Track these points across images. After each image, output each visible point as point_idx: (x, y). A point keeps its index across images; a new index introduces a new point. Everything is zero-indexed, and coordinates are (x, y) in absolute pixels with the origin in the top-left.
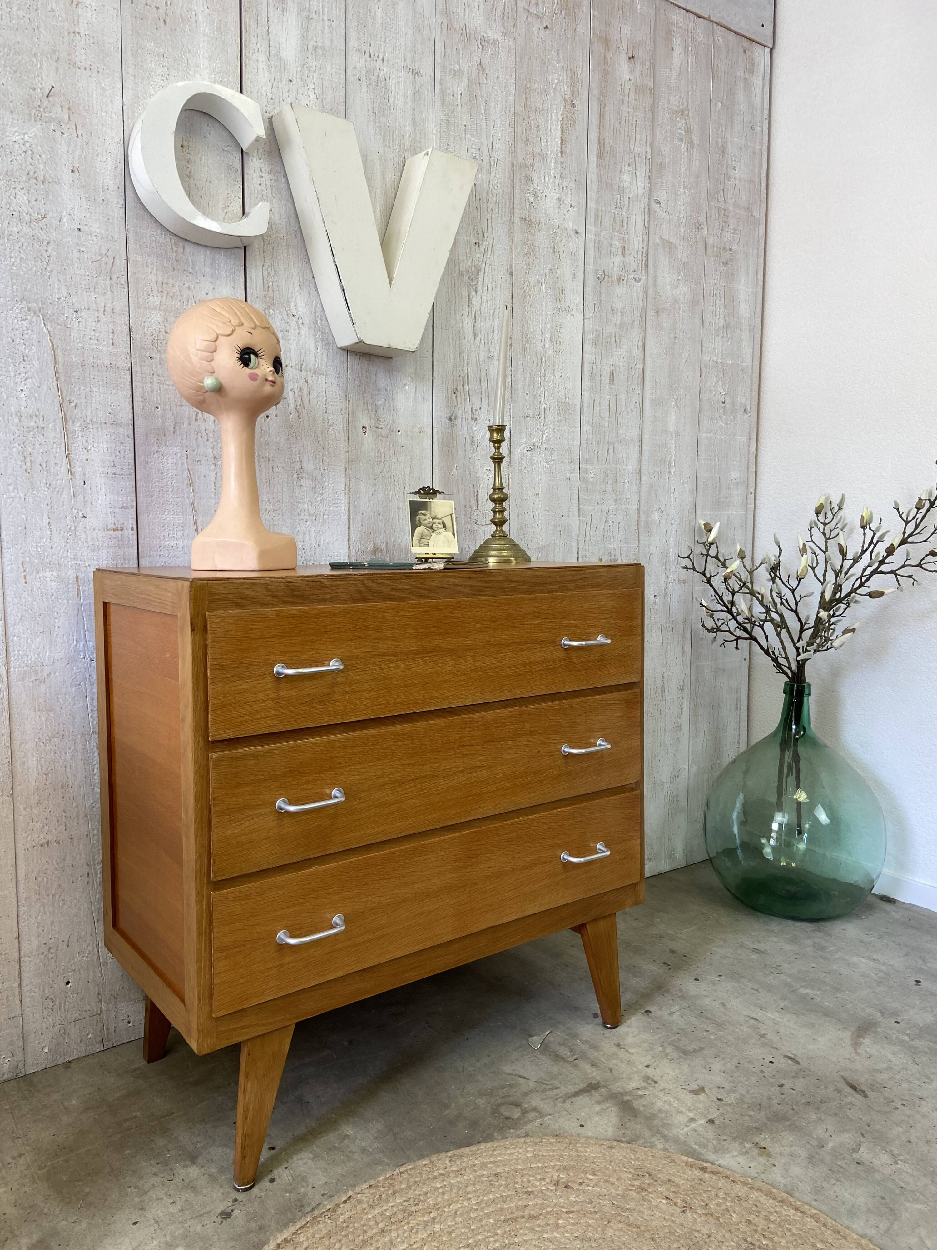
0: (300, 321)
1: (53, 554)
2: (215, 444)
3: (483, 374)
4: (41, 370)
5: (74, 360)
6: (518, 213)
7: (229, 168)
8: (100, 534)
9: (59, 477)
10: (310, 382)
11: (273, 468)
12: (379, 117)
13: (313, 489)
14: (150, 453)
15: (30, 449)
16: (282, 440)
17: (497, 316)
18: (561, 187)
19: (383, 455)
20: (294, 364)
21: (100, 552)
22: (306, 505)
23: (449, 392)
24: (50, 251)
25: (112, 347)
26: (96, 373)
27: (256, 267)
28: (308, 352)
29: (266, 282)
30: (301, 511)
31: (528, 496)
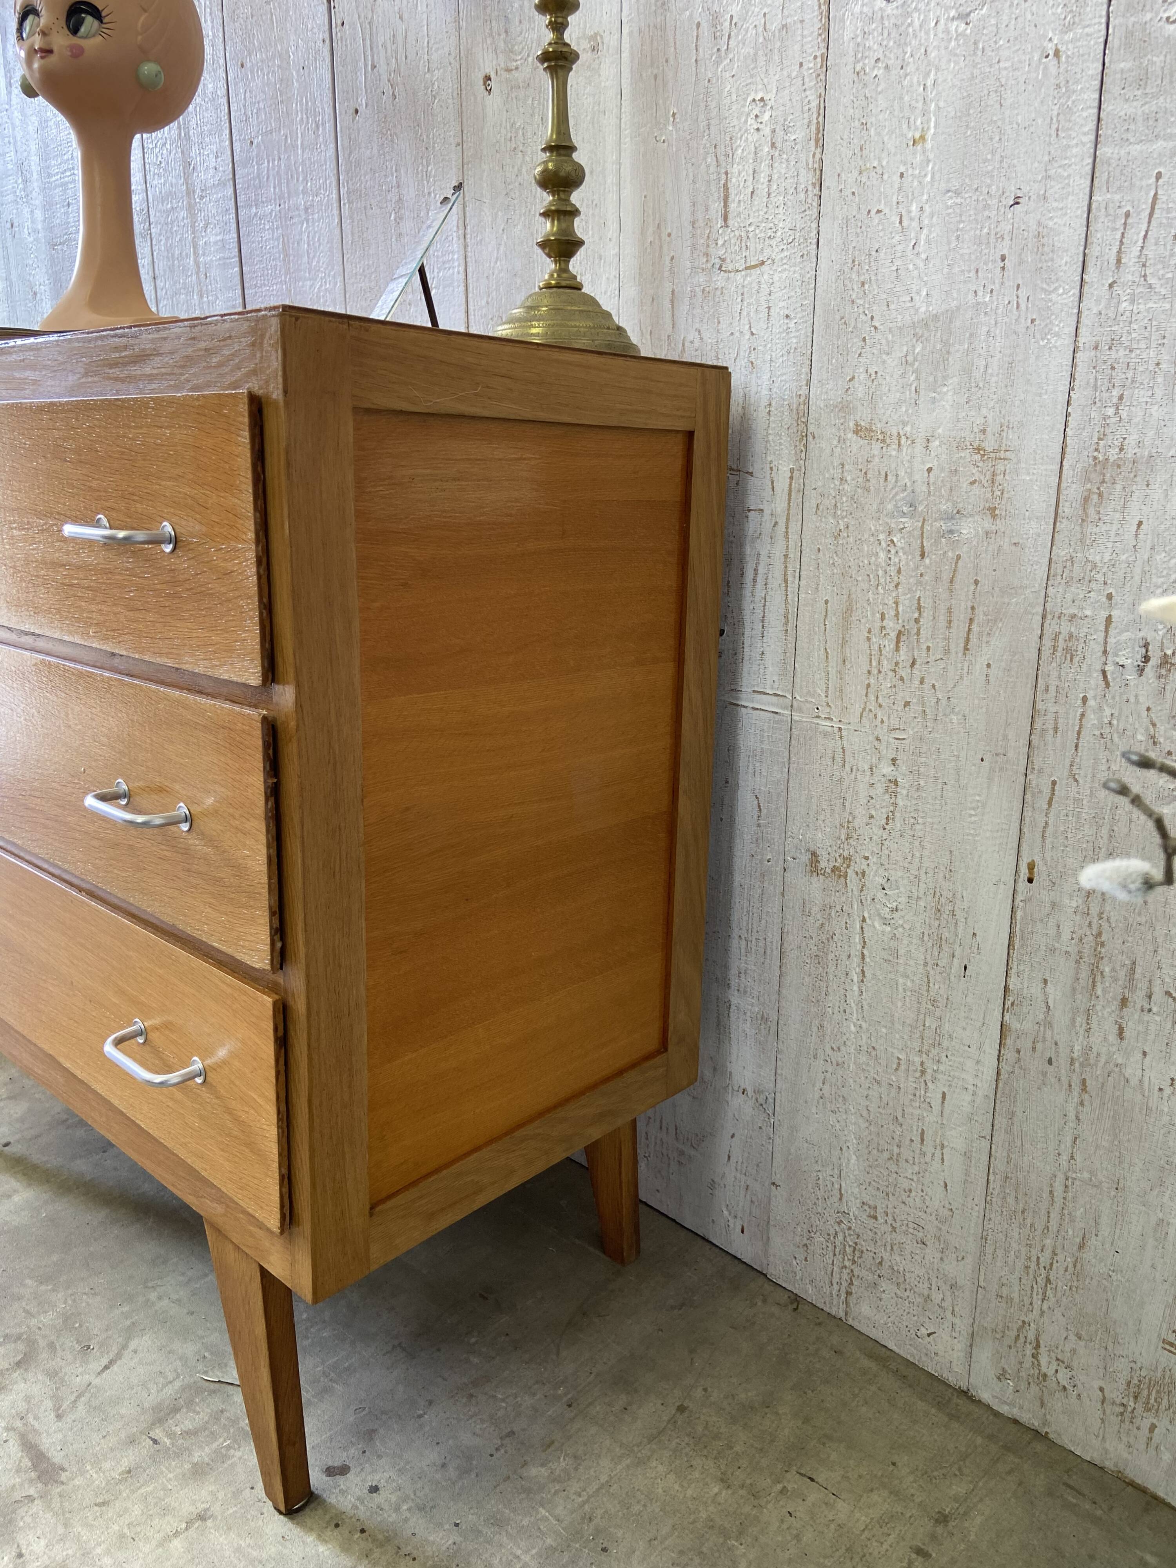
31: (884, 155)
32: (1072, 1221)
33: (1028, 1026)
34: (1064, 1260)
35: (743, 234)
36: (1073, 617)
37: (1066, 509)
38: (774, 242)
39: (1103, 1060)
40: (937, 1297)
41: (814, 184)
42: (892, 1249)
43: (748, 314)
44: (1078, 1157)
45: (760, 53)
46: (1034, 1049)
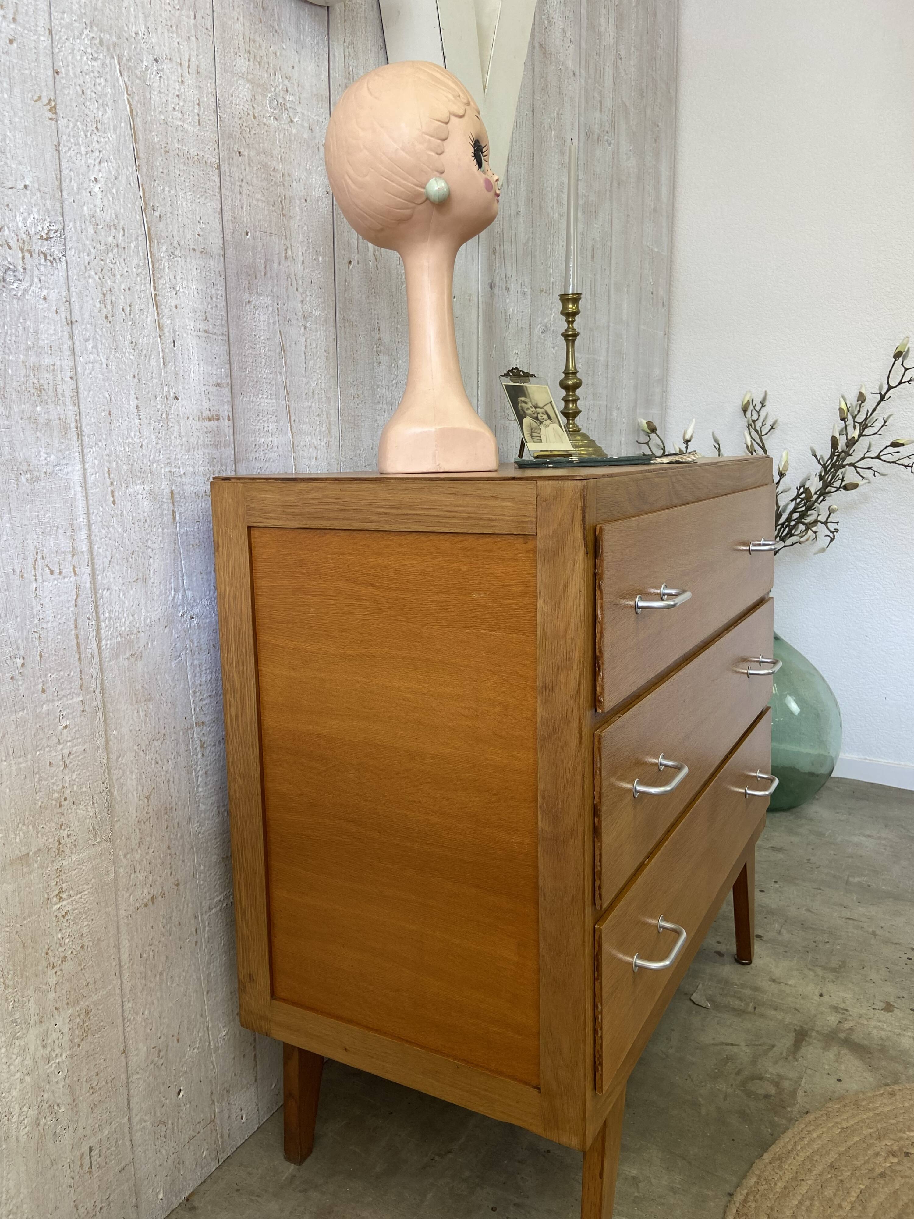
1: (144, 457)
3: (513, 232)
4: (119, 151)
5: (156, 140)
8: (196, 425)
9: (146, 332)
11: (356, 336)
13: (390, 367)
14: (242, 304)
15: (109, 282)
18: (564, 16)
21: (195, 453)
22: (384, 390)
23: (489, 252)
25: (198, 128)
26: (182, 166)
27: (338, 40)
29: (347, 65)
30: (380, 397)
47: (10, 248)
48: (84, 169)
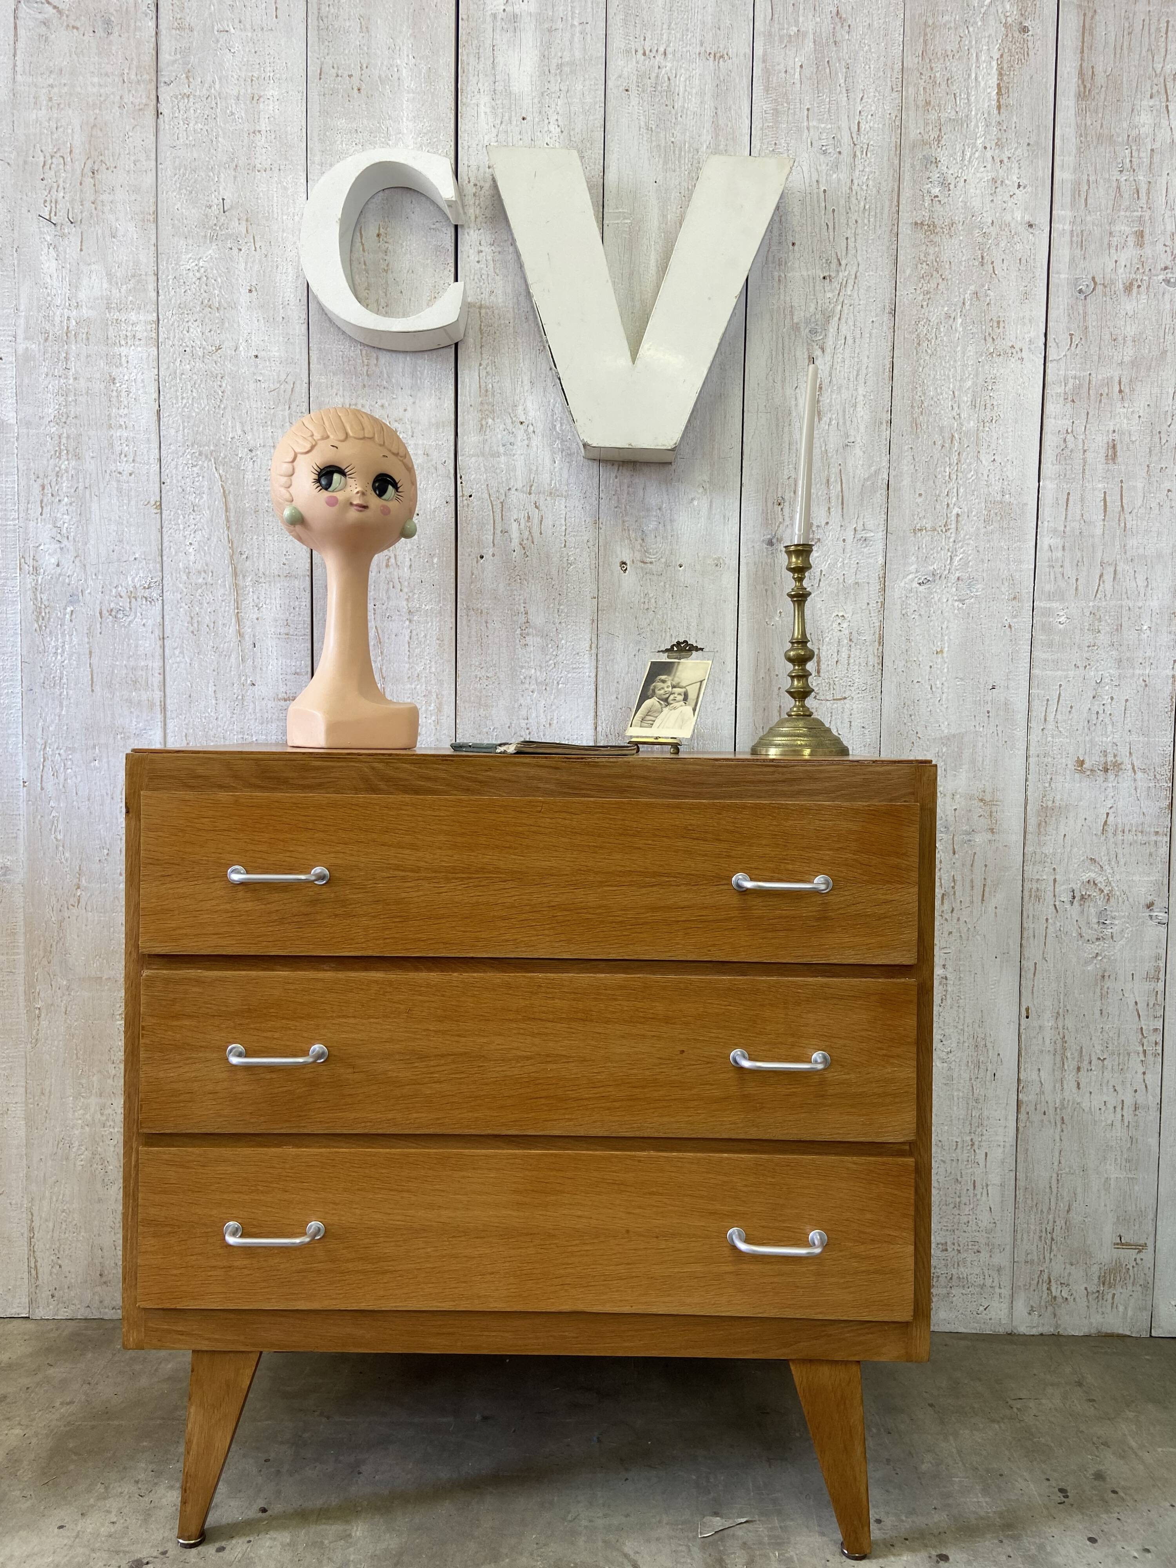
0: (531, 429)
1: (218, 726)
2: (410, 594)
3: (834, 470)
4: (212, 521)
5: (247, 505)
6: (906, 217)
7: (438, 249)
8: (271, 704)
9: (227, 639)
10: (542, 507)
11: (486, 622)
12: (658, 133)
13: (543, 649)
15: (197, 609)
16: (501, 586)
17: (862, 381)
18: (997, 160)
19: (653, 601)
20: (519, 485)
21: (268, 725)
22: (533, 671)
23: (770, 504)
24: (224, 385)
27: (470, 367)
28: (540, 468)
29: (483, 385)
30: (525, 678)
31: (920, 656)
32: (1062, 1198)
33: (1032, 1097)
34: (1060, 1222)
35: (832, 682)
36: (1038, 880)
37: (1030, 829)
38: (852, 688)
39: (1071, 1104)
40: (989, 1282)
41: (878, 664)
42: (958, 1265)
43: (836, 724)
44: (1063, 1162)
45: (841, 593)
46: (1036, 1109)
47: (121, 597)
48: (182, 538)
